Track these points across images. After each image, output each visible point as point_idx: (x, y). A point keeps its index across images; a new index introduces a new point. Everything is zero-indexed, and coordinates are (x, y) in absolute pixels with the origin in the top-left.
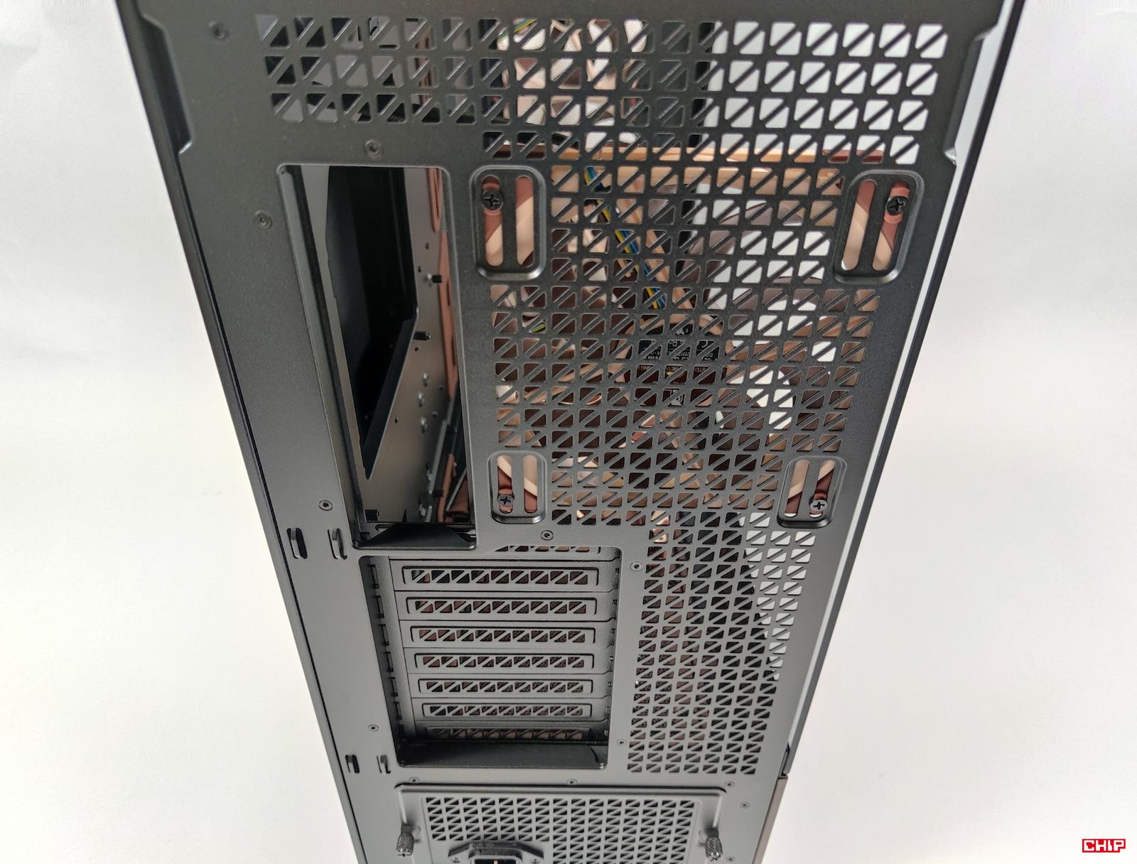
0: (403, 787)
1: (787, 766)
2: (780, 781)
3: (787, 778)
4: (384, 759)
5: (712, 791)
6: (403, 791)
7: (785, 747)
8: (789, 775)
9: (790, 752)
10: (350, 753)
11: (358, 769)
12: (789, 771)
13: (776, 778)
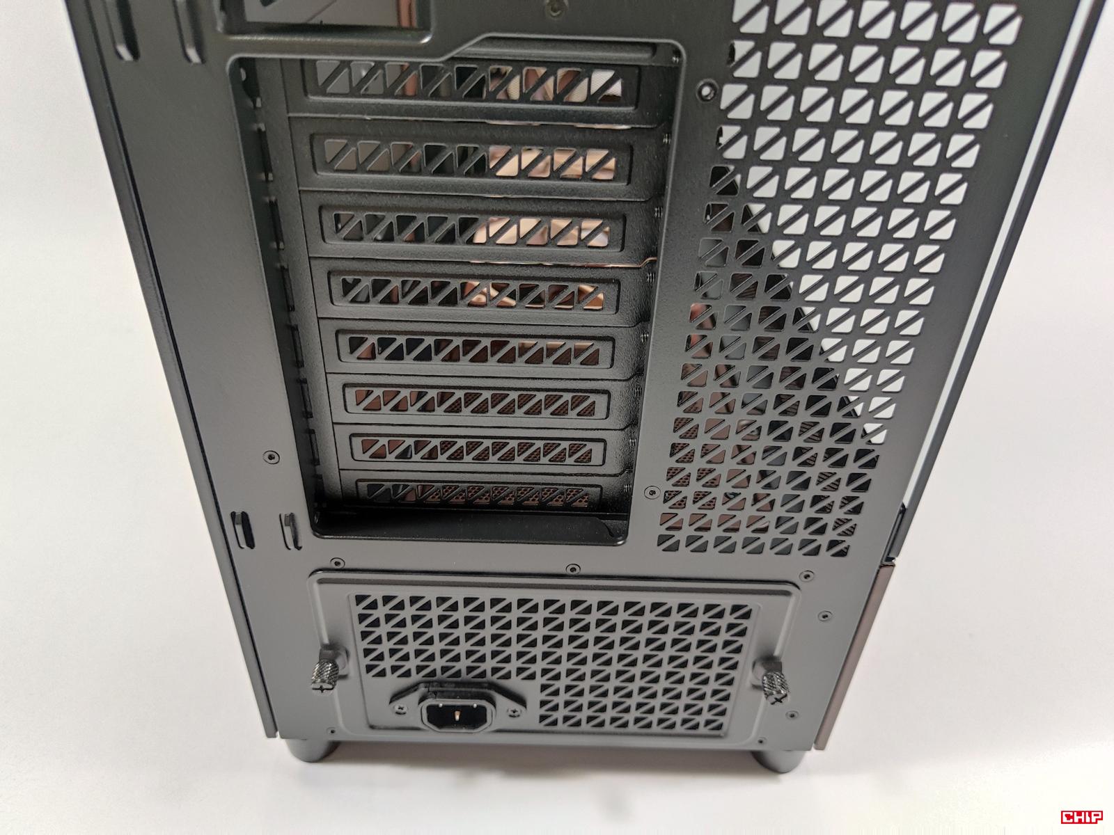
0: (321, 575)
1: (896, 544)
2: (884, 570)
3: (893, 566)
4: (291, 520)
5: (778, 587)
6: (321, 582)
7: (899, 508)
8: (897, 561)
9: (905, 515)
10: (238, 511)
11: (252, 539)
12: (898, 554)
13: (879, 564)
